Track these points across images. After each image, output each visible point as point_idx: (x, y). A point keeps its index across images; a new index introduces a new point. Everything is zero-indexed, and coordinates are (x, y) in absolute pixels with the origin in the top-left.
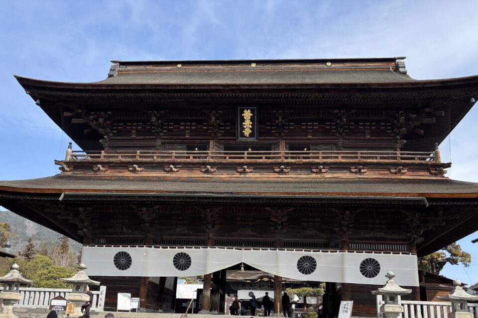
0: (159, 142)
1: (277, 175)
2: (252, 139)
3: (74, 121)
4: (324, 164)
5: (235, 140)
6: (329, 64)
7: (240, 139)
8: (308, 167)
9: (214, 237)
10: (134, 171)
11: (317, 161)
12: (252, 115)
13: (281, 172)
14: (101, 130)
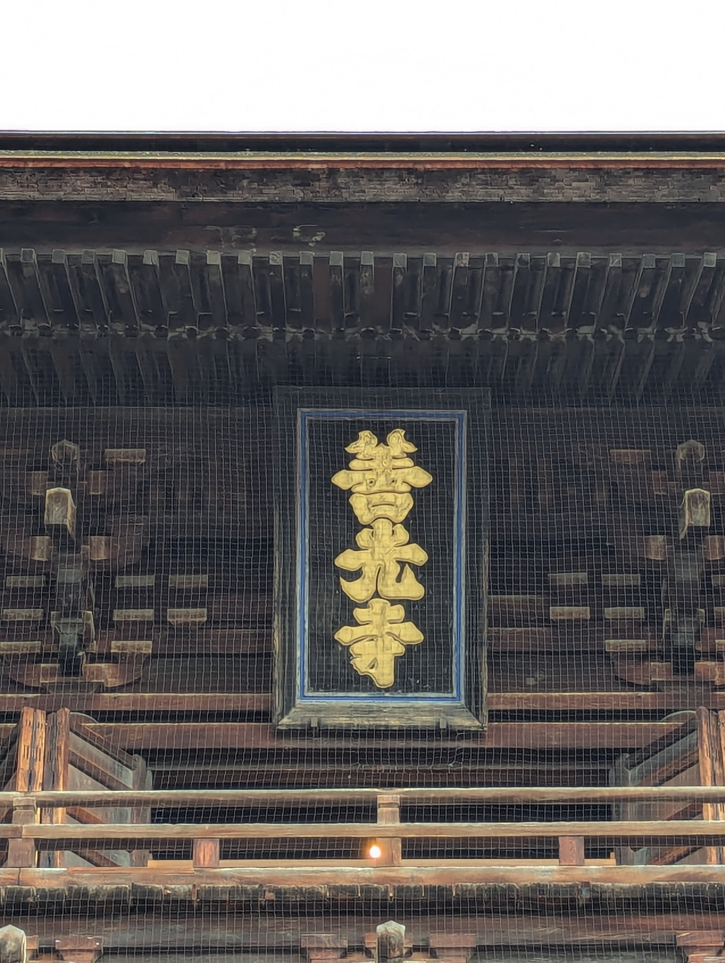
2: (424, 708)
5: (264, 716)
12: (423, 479)
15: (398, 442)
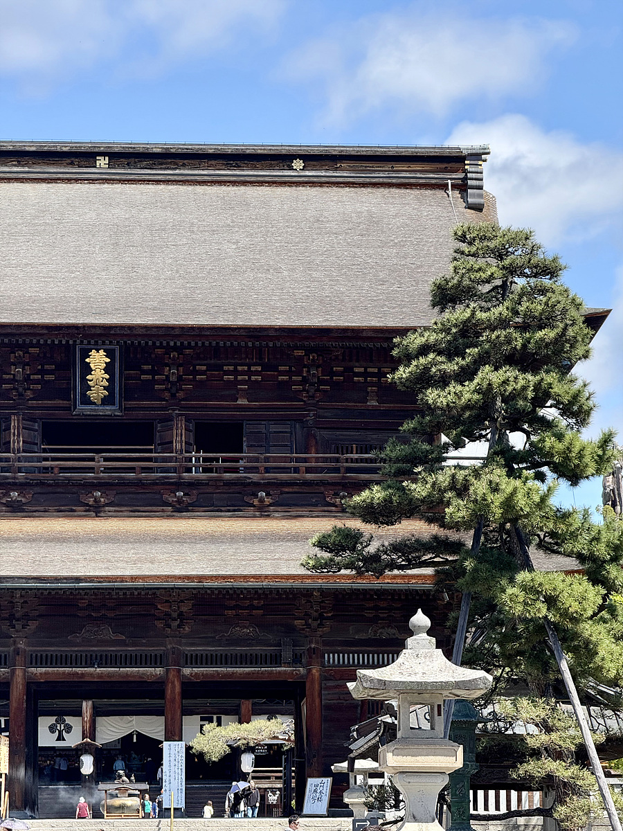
1: (167, 513)
2: (108, 410)
4: (268, 486)
5: (68, 409)
6: (297, 166)
7: (81, 408)
9: (27, 649)
11: (254, 477)
12: (108, 360)
13: (178, 504)
15: (102, 352)
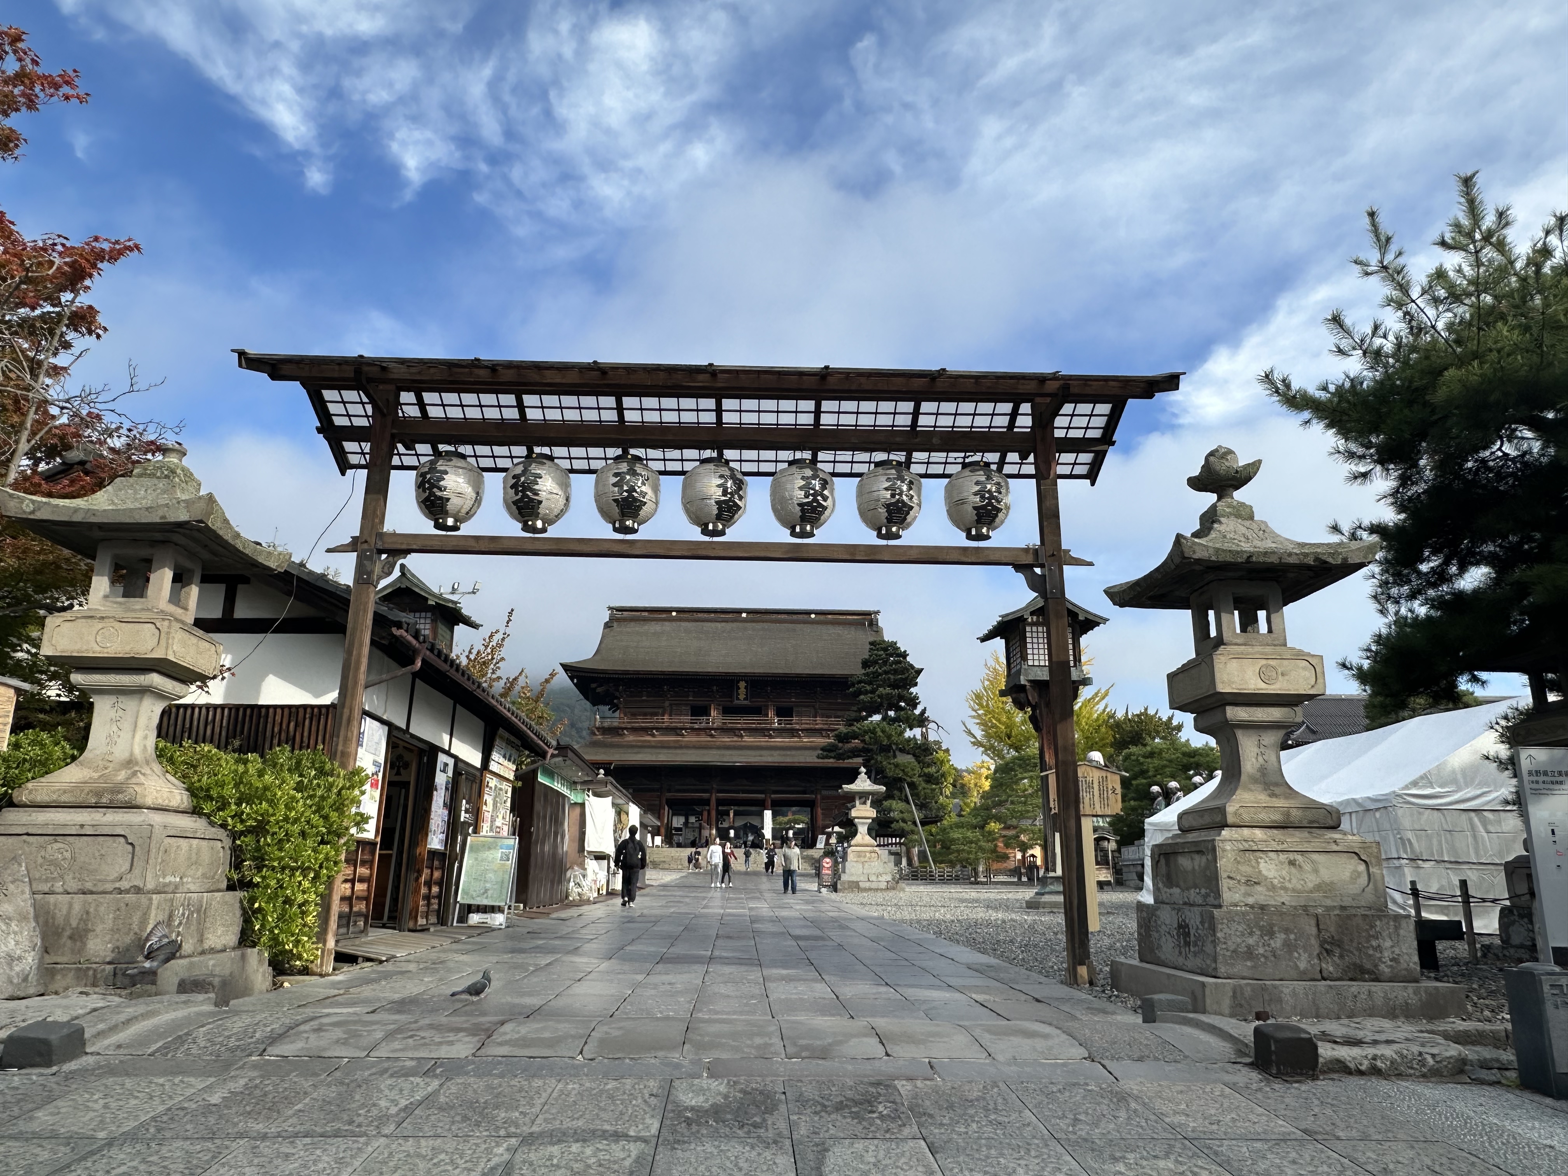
0: (667, 703)
1: (767, 739)
2: (746, 702)
3: (599, 690)
4: (802, 730)
6: (813, 616)
7: (736, 702)
8: (793, 733)
9: (717, 787)
10: (653, 735)
11: (797, 727)
13: (770, 736)
14: (617, 694)
15: (744, 682)
